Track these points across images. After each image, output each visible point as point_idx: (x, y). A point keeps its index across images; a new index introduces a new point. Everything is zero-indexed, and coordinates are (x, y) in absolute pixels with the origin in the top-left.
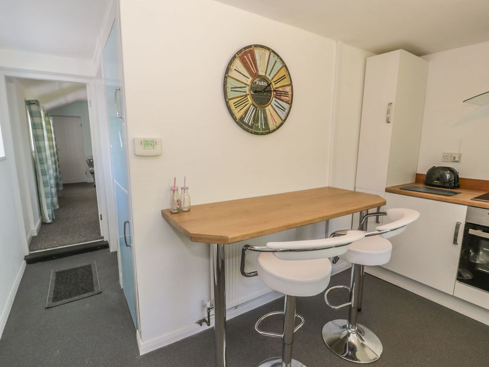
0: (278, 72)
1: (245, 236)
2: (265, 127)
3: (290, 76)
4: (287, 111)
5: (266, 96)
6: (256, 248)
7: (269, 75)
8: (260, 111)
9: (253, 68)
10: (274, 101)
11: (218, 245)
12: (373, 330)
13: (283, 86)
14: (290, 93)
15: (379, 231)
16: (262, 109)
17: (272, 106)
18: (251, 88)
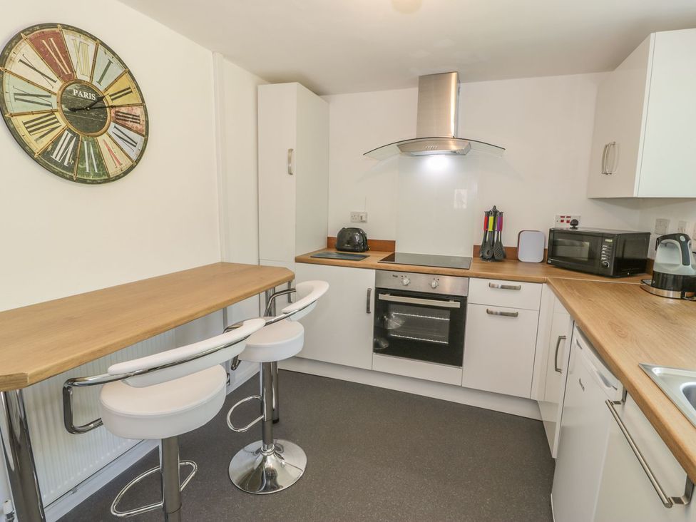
0: (116, 80)
1: (65, 364)
2: (99, 170)
3: (139, 90)
4: (140, 146)
5: (95, 117)
6: (91, 379)
7: (99, 82)
8: (85, 142)
9: (63, 65)
10: (112, 128)
11: (5, 393)
12: (294, 441)
13: (129, 105)
14: (142, 118)
15: (286, 313)
16: (91, 139)
17: (110, 137)
18: (62, 101)
